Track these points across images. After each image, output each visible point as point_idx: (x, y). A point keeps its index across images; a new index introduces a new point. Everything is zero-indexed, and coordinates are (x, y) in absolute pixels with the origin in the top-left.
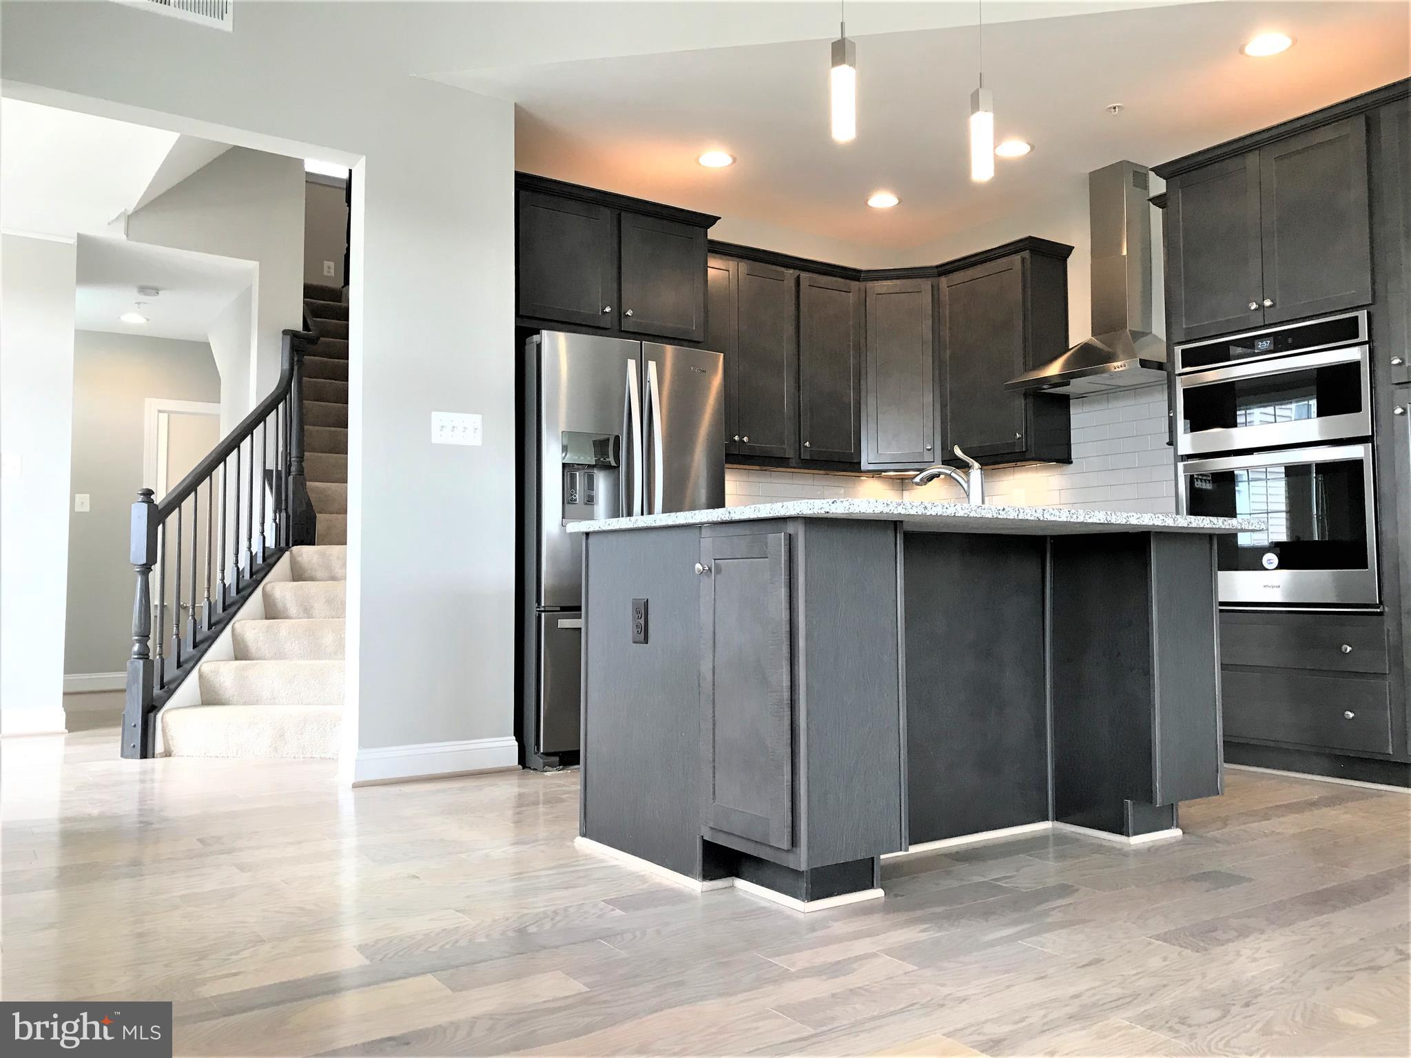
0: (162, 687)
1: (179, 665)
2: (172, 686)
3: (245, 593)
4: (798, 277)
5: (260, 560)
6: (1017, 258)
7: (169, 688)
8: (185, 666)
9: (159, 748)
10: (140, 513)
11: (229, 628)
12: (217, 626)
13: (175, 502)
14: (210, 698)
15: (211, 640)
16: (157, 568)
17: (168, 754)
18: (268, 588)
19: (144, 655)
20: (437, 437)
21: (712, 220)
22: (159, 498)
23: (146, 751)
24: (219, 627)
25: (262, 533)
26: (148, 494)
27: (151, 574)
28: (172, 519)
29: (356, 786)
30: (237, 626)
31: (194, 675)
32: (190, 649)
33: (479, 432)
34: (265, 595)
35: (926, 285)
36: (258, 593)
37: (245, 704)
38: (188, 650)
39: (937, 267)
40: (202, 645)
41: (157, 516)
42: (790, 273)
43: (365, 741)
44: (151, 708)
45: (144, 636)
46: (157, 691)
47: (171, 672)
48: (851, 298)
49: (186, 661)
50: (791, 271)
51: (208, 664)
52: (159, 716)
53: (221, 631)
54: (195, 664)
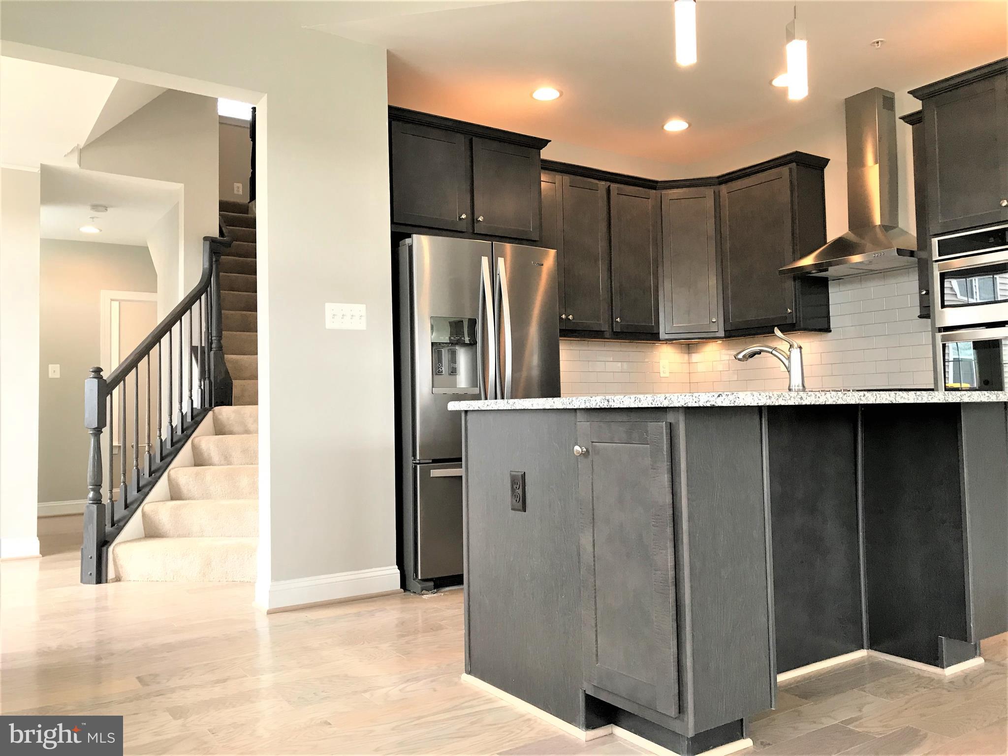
0: (113, 525)
1: (126, 506)
2: (121, 524)
3: (178, 445)
4: (609, 187)
5: (189, 419)
6: (785, 170)
7: (118, 525)
8: (130, 507)
9: (111, 574)
10: (91, 387)
11: (165, 475)
12: (156, 473)
13: (120, 377)
14: (152, 532)
15: (152, 484)
16: (106, 430)
17: (118, 579)
18: (196, 440)
19: (97, 500)
20: (330, 324)
21: (544, 143)
22: (106, 375)
23: (100, 577)
24: (158, 474)
25: (191, 397)
26: (98, 371)
27: (102, 435)
28: (118, 390)
29: (269, 613)
30: (172, 472)
31: (138, 514)
32: (135, 493)
33: (364, 319)
34: (194, 447)
35: (709, 192)
36: (188, 444)
37: (179, 536)
38: (133, 494)
39: (718, 177)
40: (144, 489)
41: (105, 389)
42: (603, 184)
43: (276, 576)
44: (103, 543)
45: (97, 485)
46: (108, 528)
47: (120, 512)
48: (650, 203)
49: (132, 503)
50: (603, 183)
51: (149, 506)
52: (111, 549)
53: (159, 477)
54: (139, 505)
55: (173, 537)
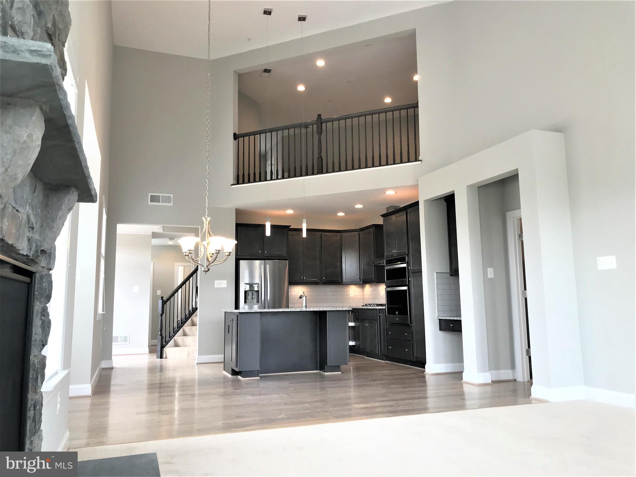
0: (165, 342)
1: (170, 337)
2: (168, 342)
3: (187, 319)
4: (321, 234)
5: (191, 311)
6: (372, 229)
7: (167, 343)
8: (171, 338)
9: (164, 356)
10: (160, 302)
11: (182, 328)
12: (179, 328)
13: (169, 299)
14: (176, 345)
15: (178, 331)
16: (164, 315)
17: (166, 358)
18: (192, 318)
19: (161, 335)
20: (216, 286)
21: (290, 226)
22: (165, 299)
23: (161, 357)
24: (180, 328)
25: (192, 304)
26: (162, 298)
27: (163, 316)
28: (168, 303)
29: (197, 364)
30: (184, 328)
31: (173, 339)
32: (173, 333)
33: (226, 284)
34: (192, 320)
35: (357, 233)
36: (190, 319)
37: (184, 347)
38: (172, 334)
39: (360, 229)
40: (175, 333)
41: (164, 303)
43: (200, 354)
44: (162, 347)
45: (161, 331)
46: (164, 343)
47: (168, 339)
48: (339, 238)
49: (171, 336)
50: (319, 233)
51: (175, 337)
52: (164, 349)
53: (180, 329)
54: (173, 338)
55: (182, 347)
